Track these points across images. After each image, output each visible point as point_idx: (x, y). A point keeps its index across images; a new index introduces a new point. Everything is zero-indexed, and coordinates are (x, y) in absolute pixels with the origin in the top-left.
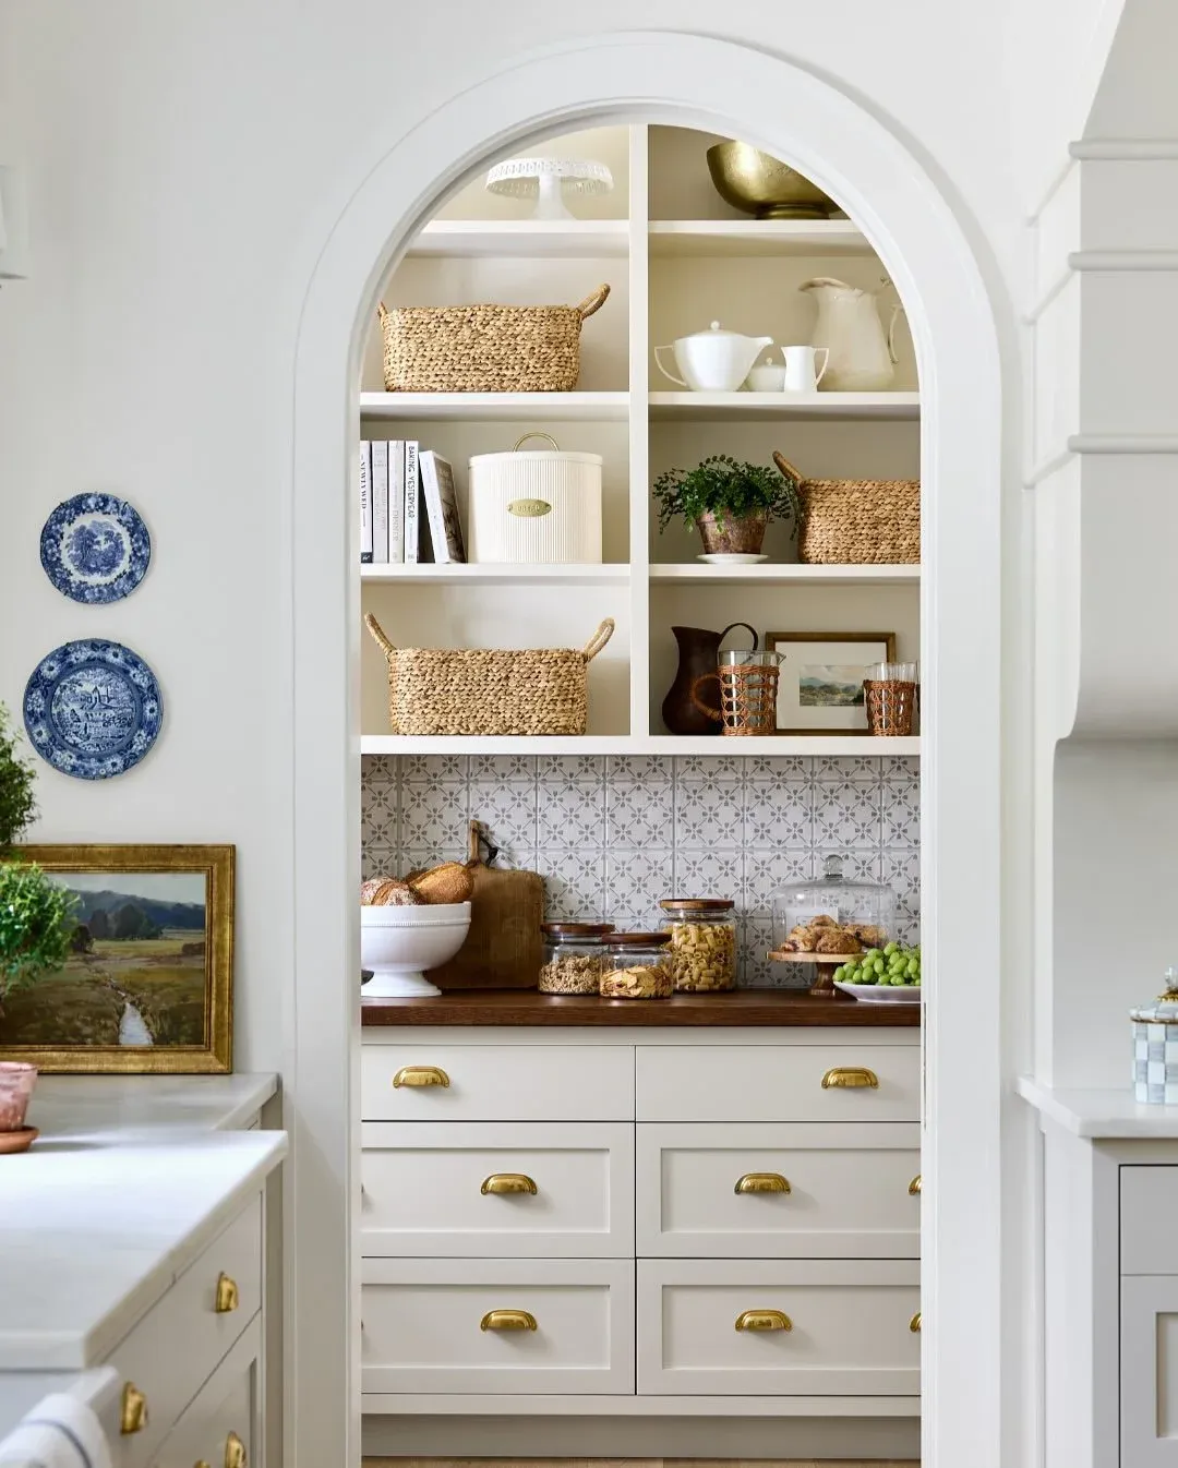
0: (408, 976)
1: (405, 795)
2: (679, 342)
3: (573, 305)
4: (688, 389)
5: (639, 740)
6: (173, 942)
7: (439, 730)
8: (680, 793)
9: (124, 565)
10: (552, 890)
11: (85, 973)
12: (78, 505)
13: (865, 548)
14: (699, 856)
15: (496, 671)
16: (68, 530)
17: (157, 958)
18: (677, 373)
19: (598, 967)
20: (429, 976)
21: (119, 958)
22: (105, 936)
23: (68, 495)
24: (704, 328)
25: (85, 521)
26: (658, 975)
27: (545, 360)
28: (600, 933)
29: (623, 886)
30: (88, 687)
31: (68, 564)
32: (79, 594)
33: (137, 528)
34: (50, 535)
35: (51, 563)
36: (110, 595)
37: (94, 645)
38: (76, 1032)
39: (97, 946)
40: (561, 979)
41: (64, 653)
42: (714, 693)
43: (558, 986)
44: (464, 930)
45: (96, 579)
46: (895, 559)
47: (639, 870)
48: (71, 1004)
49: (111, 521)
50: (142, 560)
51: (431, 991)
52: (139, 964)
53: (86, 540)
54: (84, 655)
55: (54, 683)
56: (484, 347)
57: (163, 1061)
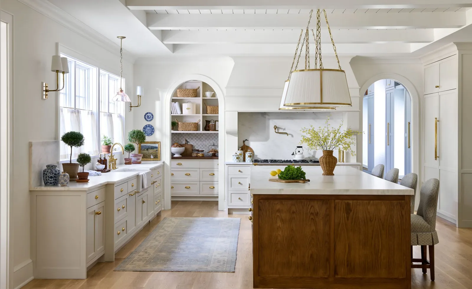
0: (179, 154)
1: (179, 137)
2: (205, 92)
3: (196, 89)
4: (206, 97)
5: (201, 131)
6: (155, 150)
7: (183, 130)
8: (206, 137)
9: (151, 118)
10: (193, 146)
11: (148, 152)
12: (147, 113)
13: (213, 113)
14: (208, 143)
15: (188, 125)
16: (147, 115)
17: (154, 151)
18: (205, 95)
19: (197, 154)
20: (181, 154)
21: (151, 151)
22: (150, 149)
23: (147, 112)
24: (207, 91)
25: (148, 115)
26: (203, 154)
27: (193, 94)
28: (198, 150)
29: (201, 146)
30: (148, 128)
31: (146, 118)
32: (147, 121)
33: (152, 115)
34: (145, 116)
35: (145, 118)
36: (150, 121)
37: (149, 125)
38: (147, 157)
39: (149, 150)
40: (194, 155)
41: (146, 126)
42: (209, 127)
43: (193, 156)
44: (184, 150)
45: (149, 119)
46: (216, 114)
47: (202, 144)
48: (147, 155)
49: (150, 115)
50: (153, 118)
51: (181, 156)
52: (152, 151)
53: (148, 116)
54: (148, 126)
55: (145, 128)
56: (187, 93)
57: (154, 159)
